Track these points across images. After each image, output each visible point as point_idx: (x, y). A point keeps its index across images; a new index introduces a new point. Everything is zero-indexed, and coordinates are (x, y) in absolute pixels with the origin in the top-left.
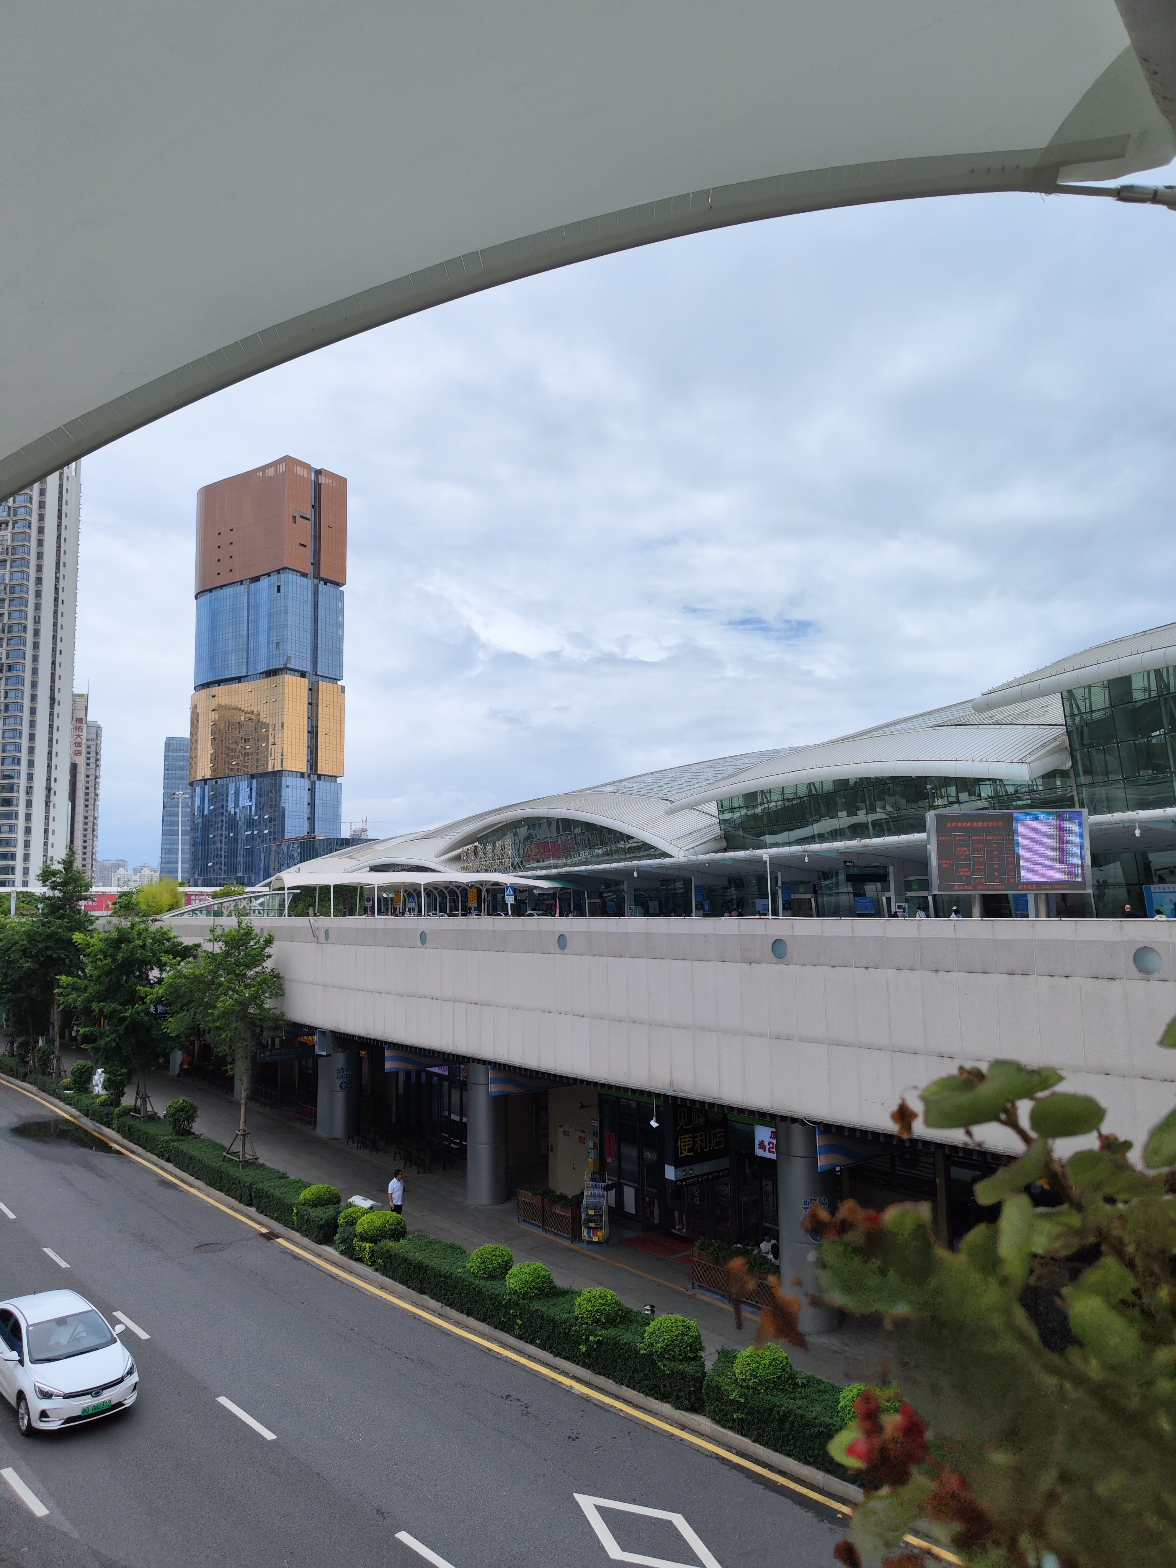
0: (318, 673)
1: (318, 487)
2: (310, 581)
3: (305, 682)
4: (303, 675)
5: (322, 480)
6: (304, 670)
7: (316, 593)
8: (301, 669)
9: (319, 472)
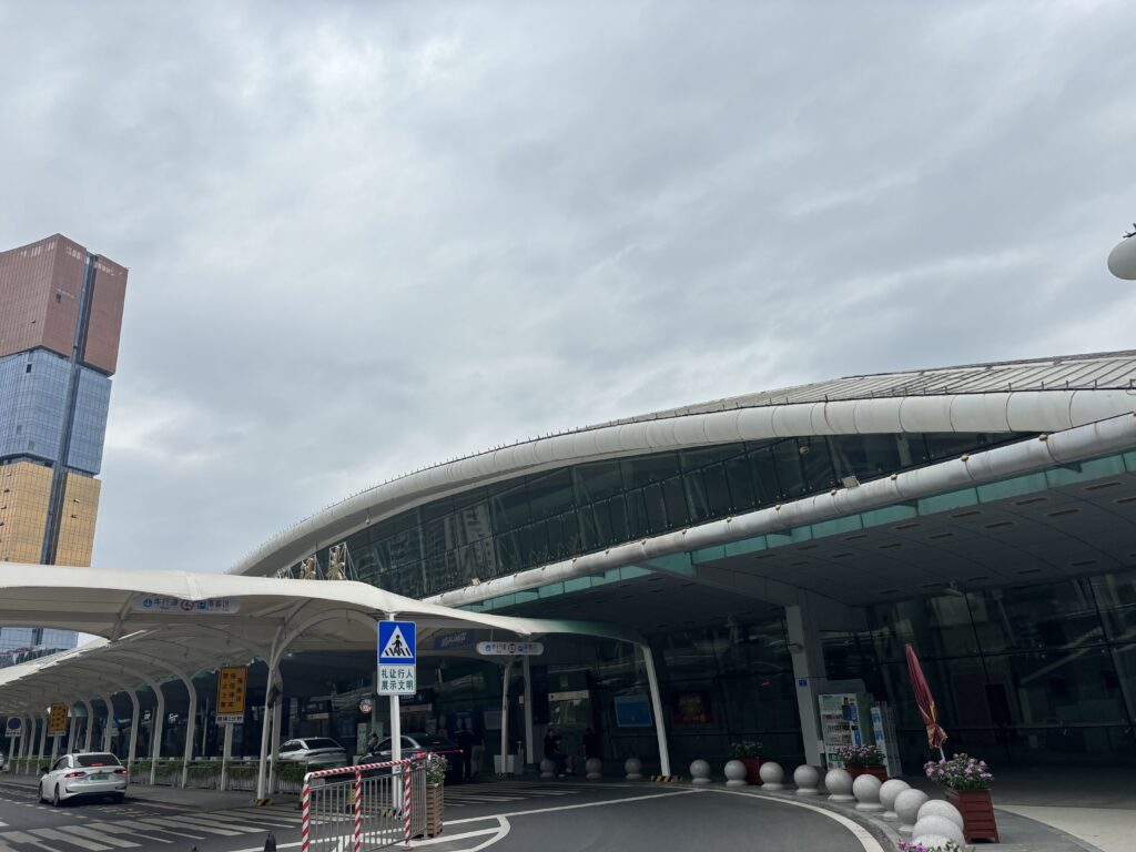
0: (69, 464)
1: (92, 272)
2: (70, 365)
3: (49, 472)
4: (48, 463)
5: (98, 265)
6: (50, 458)
7: (76, 378)
8: (46, 456)
9: (95, 258)
